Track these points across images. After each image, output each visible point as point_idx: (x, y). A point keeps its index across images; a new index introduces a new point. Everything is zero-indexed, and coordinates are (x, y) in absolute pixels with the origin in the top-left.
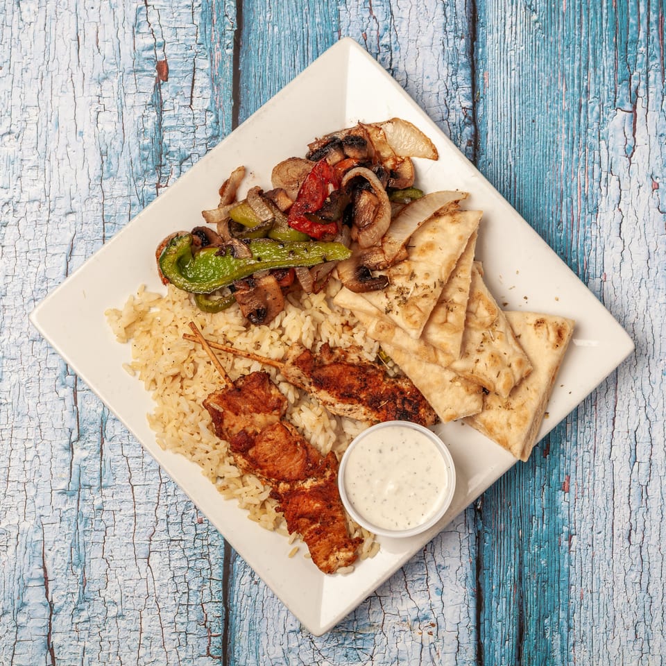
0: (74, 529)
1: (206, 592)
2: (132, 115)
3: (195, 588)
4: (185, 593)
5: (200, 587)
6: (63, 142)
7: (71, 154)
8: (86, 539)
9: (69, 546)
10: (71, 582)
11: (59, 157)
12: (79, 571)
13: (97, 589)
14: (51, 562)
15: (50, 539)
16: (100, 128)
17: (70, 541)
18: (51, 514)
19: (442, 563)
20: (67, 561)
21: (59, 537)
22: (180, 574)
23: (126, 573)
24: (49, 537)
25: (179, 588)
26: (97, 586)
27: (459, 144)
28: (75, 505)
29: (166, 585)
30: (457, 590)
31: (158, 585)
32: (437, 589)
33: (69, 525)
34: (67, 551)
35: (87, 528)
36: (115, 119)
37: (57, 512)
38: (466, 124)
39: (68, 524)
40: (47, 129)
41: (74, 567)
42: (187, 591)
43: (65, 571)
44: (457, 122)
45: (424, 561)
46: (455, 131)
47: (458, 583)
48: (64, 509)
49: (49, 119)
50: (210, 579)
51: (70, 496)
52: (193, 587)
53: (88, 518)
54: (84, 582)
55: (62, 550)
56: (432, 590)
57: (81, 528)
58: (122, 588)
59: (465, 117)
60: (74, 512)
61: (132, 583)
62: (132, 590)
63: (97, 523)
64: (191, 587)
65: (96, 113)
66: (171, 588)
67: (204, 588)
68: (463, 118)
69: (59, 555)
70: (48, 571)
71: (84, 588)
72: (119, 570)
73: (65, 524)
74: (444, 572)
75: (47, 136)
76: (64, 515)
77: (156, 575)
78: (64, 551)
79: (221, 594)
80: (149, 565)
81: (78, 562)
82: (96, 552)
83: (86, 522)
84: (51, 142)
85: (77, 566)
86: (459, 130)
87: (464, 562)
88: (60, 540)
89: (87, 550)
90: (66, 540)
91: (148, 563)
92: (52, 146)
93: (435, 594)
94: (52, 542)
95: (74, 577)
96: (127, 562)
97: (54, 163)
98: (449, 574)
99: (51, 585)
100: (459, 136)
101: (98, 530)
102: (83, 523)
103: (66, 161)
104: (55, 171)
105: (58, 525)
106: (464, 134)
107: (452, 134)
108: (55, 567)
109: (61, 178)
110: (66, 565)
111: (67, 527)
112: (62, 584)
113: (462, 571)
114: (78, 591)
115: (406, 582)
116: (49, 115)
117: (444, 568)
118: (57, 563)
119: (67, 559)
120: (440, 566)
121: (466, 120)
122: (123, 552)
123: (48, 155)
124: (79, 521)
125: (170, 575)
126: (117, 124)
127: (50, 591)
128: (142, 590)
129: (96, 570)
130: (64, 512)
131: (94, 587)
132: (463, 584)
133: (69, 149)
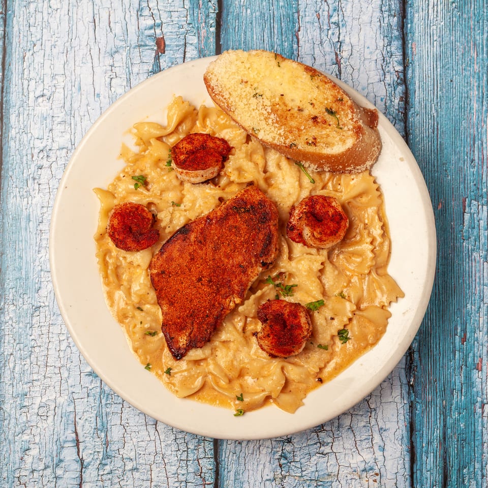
0: (98, 403)
1: (201, 450)
2: (137, 80)
3: (192, 447)
4: (185, 451)
5: (196, 446)
6: (84, 102)
7: (91, 111)
8: (108, 410)
9: (95, 416)
10: (96, 443)
11: (82, 114)
12: (103, 435)
13: (116, 448)
14: (81, 428)
15: (80, 411)
16: (113, 91)
17: (96, 412)
18: (80, 391)
19: (384, 427)
20: (93, 427)
21: (87, 409)
22: (180, 436)
23: (139, 436)
24: (79, 409)
25: (180, 447)
26: (117, 446)
27: (393, 99)
28: (99, 384)
29: (170, 445)
30: (395, 447)
31: (164, 445)
32: (380, 446)
33: (95, 399)
34: (93, 420)
35: (108, 402)
36: (125, 83)
37: (85, 390)
38: (398, 84)
39: (93, 399)
40: (72, 92)
41: (99, 432)
42: (186, 449)
43: (92, 435)
44: (392, 83)
45: (369, 425)
46: (390, 90)
47: (396, 442)
48: (90, 387)
49: (73, 84)
50: (204, 440)
51: (95, 377)
52: (191, 446)
53: (109, 394)
54: (107, 444)
55: (89, 419)
56: (376, 448)
57: (104, 401)
58: (136, 448)
59: (398, 78)
60: (98, 390)
61: (143, 444)
62: (144, 449)
63: (116, 398)
64: (189, 447)
65: (109, 79)
66: (174, 448)
67: (199, 447)
68: (396, 79)
69: (87, 423)
70: (79, 435)
71: (107, 448)
72: (133, 434)
73: (91, 399)
74: (385, 434)
75: (72, 98)
76: (90, 392)
77: (162, 437)
78: (91, 419)
79: (212, 452)
80: (156, 430)
81: (102, 428)
82: (115, 420)
83: (107, 398)
84: (75, 102)
85: (101, 431)
86: (393, 89)
87: (400, 425)
88: (88, 411)
89: (109, 419)
90: (92, 411)
91: (156, 428)
92: (75, 106)
93: (378, 451)
94: (82, 413)
95: (98, 440)
96: (140, 428)
97: (78, 119)
98: (389, 435)
99: (81, 446)
100: (393, 93)
101: (116, 403)
102: (105, 398)
103: (87, 117)
104: (79, 125)
105: (86, 400)
106: (397, 92)
107: (388, 92)
108: (84, 432)
109: (83, 130)
110: (93, 430)
111: (93, 401)
112: (90, 445)
113: (399, 432)
114: (102, 450)
115: (356, 442)
116: (73, 81)
117: (385, 431)
118: (86, 429)
119: (93, 425)
120: (382, 429)
121: (399, 81)
122: (137, 420)
123: (73, 112)
124: (102, 396)
125: (173, 437)
126: (126, 88)
127: (81, 450)
128: (151, 449)
129: (116, 434)
130: (91, 390)
131: (114, 447)
132: (400, 442)
133: (89, 108)
